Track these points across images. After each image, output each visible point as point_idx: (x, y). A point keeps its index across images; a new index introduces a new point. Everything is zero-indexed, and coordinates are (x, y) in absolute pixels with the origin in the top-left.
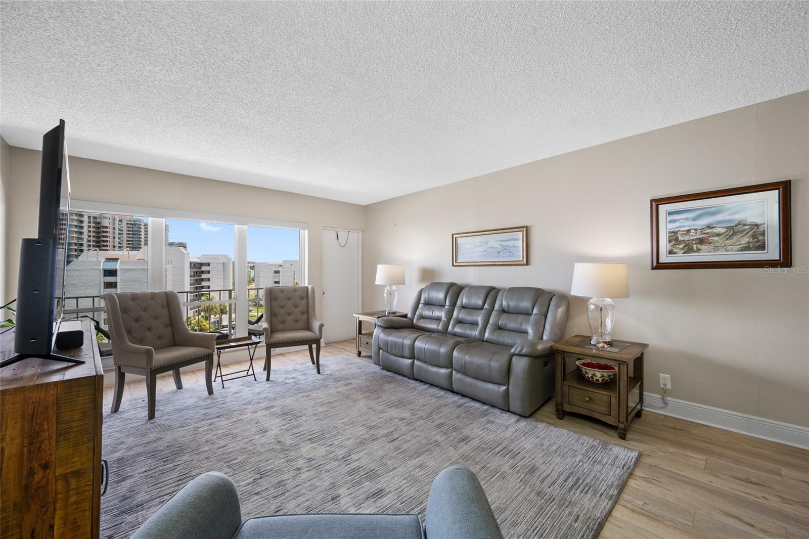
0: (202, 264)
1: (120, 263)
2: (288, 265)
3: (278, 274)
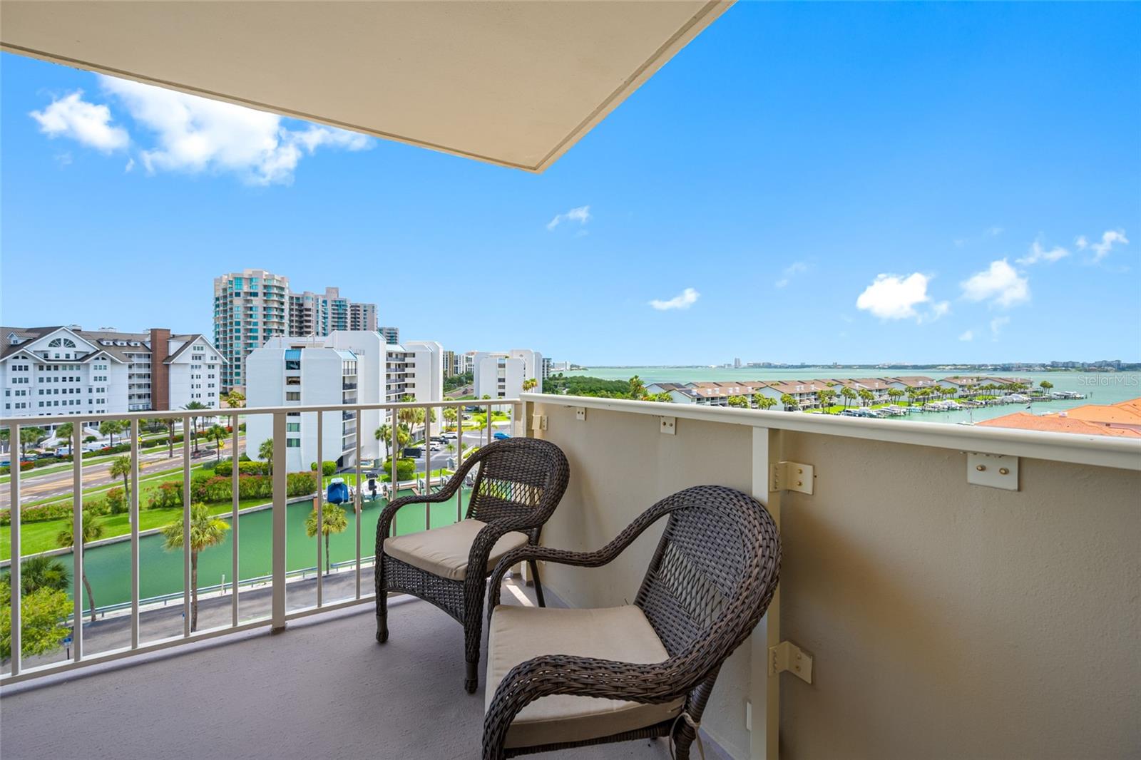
0: (406, 354)
1: (304, 352)
2: (516, 357)
3: (503, 369)
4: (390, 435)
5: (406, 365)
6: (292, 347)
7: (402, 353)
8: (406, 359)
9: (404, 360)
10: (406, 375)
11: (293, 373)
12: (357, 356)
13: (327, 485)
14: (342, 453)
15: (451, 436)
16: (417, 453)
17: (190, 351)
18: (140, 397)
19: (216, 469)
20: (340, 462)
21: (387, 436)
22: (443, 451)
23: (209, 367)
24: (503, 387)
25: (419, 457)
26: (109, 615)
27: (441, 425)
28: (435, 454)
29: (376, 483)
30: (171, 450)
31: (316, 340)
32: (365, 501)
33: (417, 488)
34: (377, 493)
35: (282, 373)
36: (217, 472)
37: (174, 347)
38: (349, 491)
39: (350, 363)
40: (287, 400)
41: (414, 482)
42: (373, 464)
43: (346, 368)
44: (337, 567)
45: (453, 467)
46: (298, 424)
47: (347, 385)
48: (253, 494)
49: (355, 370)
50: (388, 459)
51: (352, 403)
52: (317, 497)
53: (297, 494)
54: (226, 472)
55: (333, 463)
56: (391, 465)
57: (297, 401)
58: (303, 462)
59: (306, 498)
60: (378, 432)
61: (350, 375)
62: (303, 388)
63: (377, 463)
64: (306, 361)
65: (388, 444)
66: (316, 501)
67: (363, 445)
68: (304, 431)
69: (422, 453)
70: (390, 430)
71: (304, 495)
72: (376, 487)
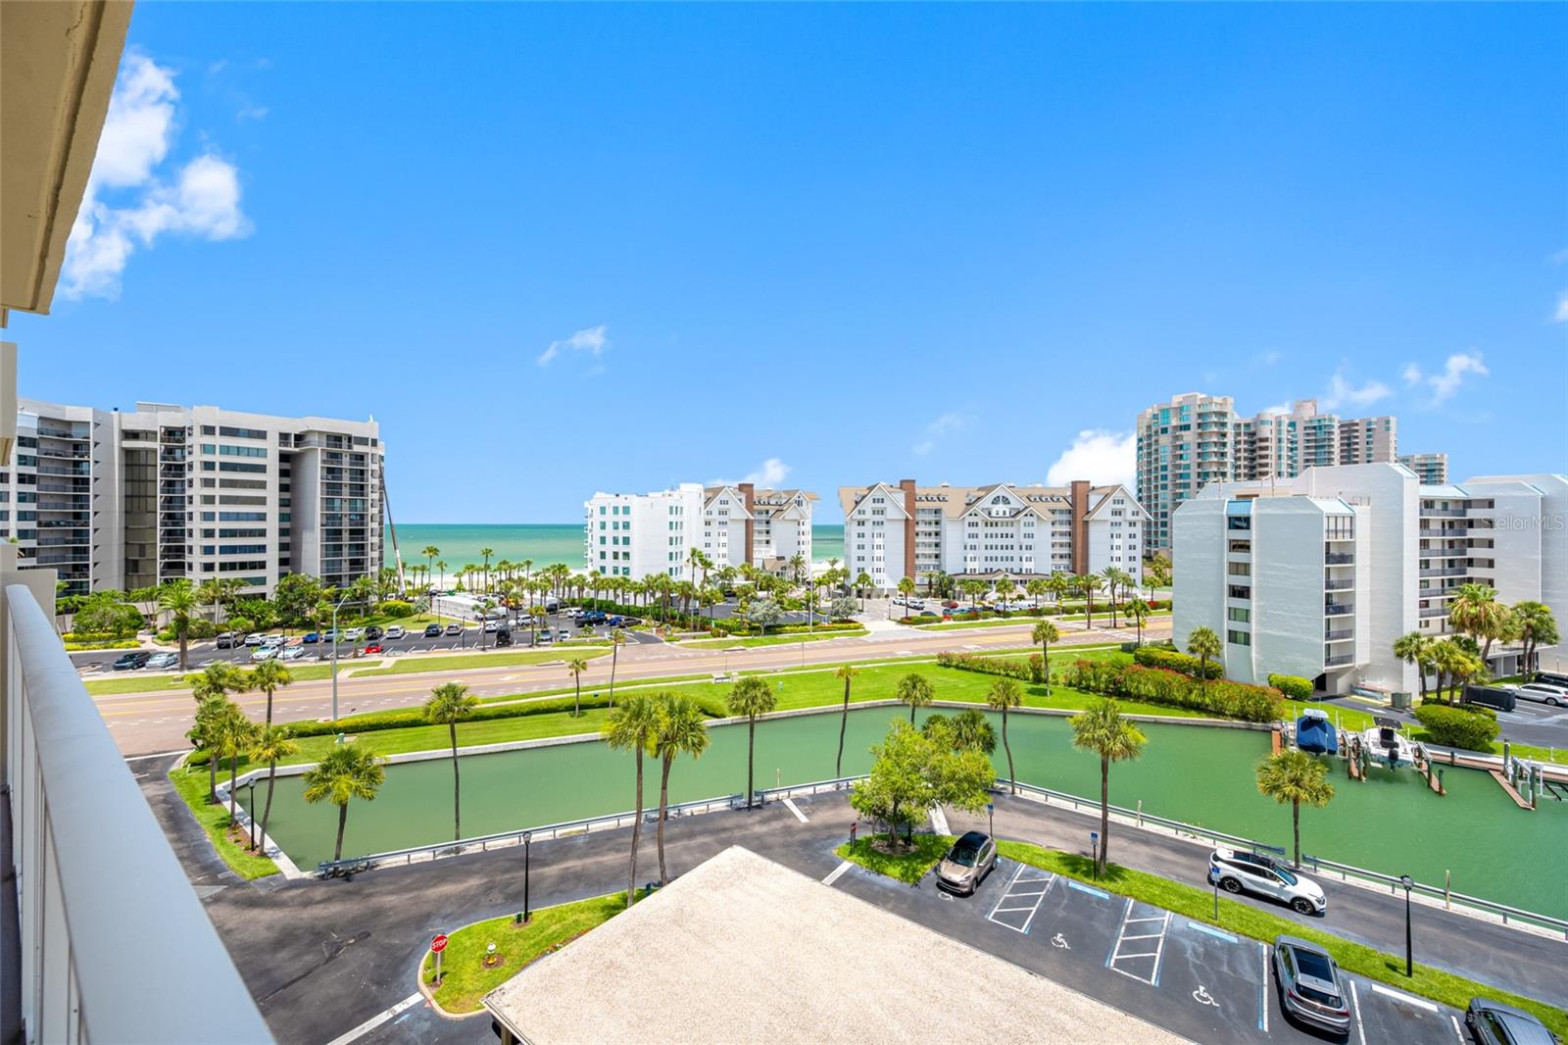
0: (1470, 501)
1: (1257, 504)
4: (1429, 655)
5: (1471, 524)
6: (1238, 496)
7: (1457, 501)
8: (1469, 511)
9: (1464, 514)
10: (1470, 543)
11: (1239, 535)
12: (1354, 508)
13: (1296, 715)
14: (1325, 669)
16: (1505, 702)
17: (1109, 505)
18: (1061, 557)
19: (1136, 654)
20: (1321, 682)
21: (1422, 655)
23: (1130, 524)
26: (1026, 794)
28: (1558, 713)
29: (1398, 738)
30: (1089, 622)
31: (1276, 485)
32: (1373, 764)
33: (1504, 774)
34: (1402, 758)
35: (1223, 533)
36: (1137, 658)
37: (1094, 500)
38: (1339, 735)
39: (1340, 521)
40: (1230, 573)
41: (1497, 759)
42: (1389, 700)
43: (1332, 527)
44: (1317, 862)
46: (1248, 611)
47: (1333, 557)
48: (1181, 699)
49: (1351, 531)
50: (1425, 698)
51: (1343, 588)
52: (1278, 730)
53: (1244, 717)
54: (1149, 662)
55: (1306, 682)
56: (1434, 711)
57: (1246, 575)
58: (1254, 670)
59: (1259, 725)
60: (1401, 644)
61: (1340, 539)
62: (1254, 557)
63: (1399, 701)
64: (1259, 516)
65: (1426, 670)
66: (1275, 735)
67: (1368, 662)
68: (1256, 622)
69: (1518, 703)
70: (1431, 645)
71: (1257, 721)
72: (1397, 745)
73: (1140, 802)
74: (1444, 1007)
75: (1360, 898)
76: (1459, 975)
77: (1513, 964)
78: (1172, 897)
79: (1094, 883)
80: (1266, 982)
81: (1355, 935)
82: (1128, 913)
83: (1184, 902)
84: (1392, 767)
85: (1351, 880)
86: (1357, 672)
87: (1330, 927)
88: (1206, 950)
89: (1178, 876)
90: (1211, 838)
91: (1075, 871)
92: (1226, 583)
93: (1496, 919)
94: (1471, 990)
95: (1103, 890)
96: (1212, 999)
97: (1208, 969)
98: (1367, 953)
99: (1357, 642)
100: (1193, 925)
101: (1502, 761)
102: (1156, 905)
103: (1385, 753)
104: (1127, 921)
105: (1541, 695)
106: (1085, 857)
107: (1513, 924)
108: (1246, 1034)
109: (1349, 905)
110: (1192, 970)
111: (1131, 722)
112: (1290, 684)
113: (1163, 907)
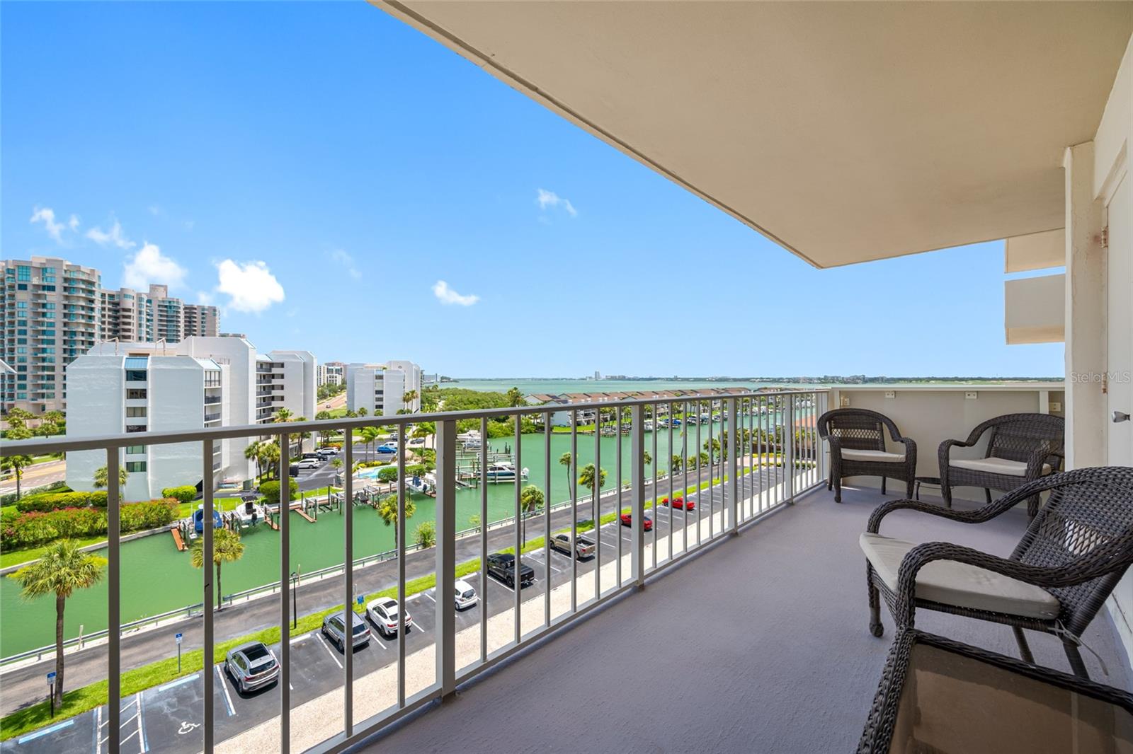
0: (273, 364)
1: (151, 361)
2: (395, 368)
3: (380, 381)
4: (264, 454)
5: (273, 376)
6: (130, 354)
7: (267, 363)
8: (273, 369)
9: (270, 371)
10: (273, 387)
11: (137, 385)
12: (221, 366)
15: (329, 451)
16: (295, 472)
19: (19, 505)
20: (200, 486)
21: (261, 454)
22: (323, 468)
24: (381, 399)
25: (296, 476)
27: (316, 440)
28: (315, 471)
29: (255, 506)
31: (166, 347)
32: (243, 527)
33: (301, 509)
34: (258, 517)
35: (121, 384)
36: (20, 508)
38: (221, 516)
39: (213, 374)
40: (128, 416)
41: (298, 502)
42: (242, 486)
43: (208, 379)
44: (231, 598)
45: (340, 484)
47: (209, 398)
48: (86, 530)
49: (219, 381)
50: (261, 480)
51: (215, 419)
52: (176, 528)
53: (148, 527)
54: (39, 507)
55: (192, 488)
56: (267, 485)
57: (142, 416)
58: (150, 489)
59: (161, 529)
60: (249, 450)
61: (213, 387)
62: (149, 402)
63: (247, 484)
64: (154, 370)
65: (262, 463)
66: (175, 532)
67: (228, 465)
68: (152, 452)
69: (300, 471)
70: (264, 447)
71: (158, 526)
72: (255, 510)
73: (82, 626)
74: (312, 632)
75: (260, 604)
76: (314, 613)
77: (330, 595)
78: (137, 681)
79: (52, 721)
80: (225, 686)
81: (264, 625)
82: (100, 720)
83: (150, 677)
84: (254, 524)
85: (252, 598)
86: (222, 474)
87: (250, 630)
88: (178, 698)
89: (136, 664)
90: (153, 622)
91: (21, 727)
92: (124, 424)
93: (318, 579)
94: (320, 616)
95: (64, 720)
96: (193, 725)
97: (184, 708)
98: (274, 631)
99: (223, 453)
100: (162, 688)
101: (300, 502)
102: (125, 696)
103: (250, 517)
104: (100, 727)
105: (306, 465)
106: (29, 707)
107: (326, 577)
108: (223, 726)
109: (256, 612)
110: (172, 718)
111: (90, 552)
112: (180, 492)
113: (132, 694)
